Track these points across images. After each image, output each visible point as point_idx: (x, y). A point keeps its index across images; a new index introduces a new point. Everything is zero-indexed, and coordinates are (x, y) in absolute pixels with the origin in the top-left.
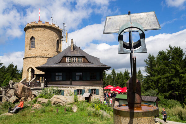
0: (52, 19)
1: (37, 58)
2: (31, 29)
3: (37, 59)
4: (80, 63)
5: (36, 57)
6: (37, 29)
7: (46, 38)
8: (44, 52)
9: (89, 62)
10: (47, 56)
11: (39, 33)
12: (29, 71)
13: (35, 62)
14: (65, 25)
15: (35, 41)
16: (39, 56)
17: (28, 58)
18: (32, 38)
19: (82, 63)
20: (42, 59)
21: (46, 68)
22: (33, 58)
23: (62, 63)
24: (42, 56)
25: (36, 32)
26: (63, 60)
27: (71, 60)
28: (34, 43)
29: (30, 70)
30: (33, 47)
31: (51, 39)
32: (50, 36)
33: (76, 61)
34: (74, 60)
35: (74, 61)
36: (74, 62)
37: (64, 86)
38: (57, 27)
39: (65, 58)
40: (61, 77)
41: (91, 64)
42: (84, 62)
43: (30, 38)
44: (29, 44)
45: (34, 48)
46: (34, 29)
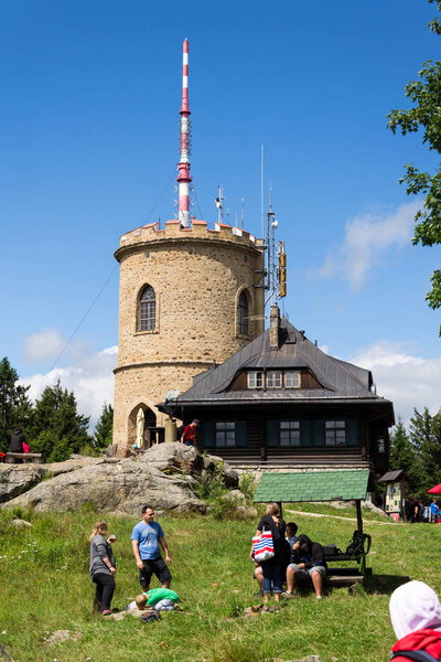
0: (218, 205)
1: (163, 368)
2: (142, 255)
3: (165, 371)
4: (290, 389)
5: (160, 365)
6: (162, 254)
7: (195, 287)
8: (188, 343)
9: (323, 387)
10: (203, 361)
11: (169, 269)
12: (138, 419)
13: (155, 382)
14: (276, 223)
15: (157, 302)
16: (170, 361)
17: (133, 370)
18: (146, 288)
19: (297, 389)
20: (180, 374)
21: (185, 407)
22: (149, 369)
23: (236, 390)
24: (181, 361)
25: (160, 268)
26: (237, 382)
27: (263, 379)
28: (153, 310)
29: (141, 413)
30: (149, 325)
31: (215, 292)
32: (212, 279)
33: (277, 383)
34: (274, 379)
35: (274, 383)
36: (274, 386)
37: (241, 464)
38: (238, 237)
39: (244, 374)
40: (233, 435)
41: (327, 392)
42: (305, 386)
43: (137, 289)
44: (134, 314)
45: (153, 327)
46: (152, 254)
